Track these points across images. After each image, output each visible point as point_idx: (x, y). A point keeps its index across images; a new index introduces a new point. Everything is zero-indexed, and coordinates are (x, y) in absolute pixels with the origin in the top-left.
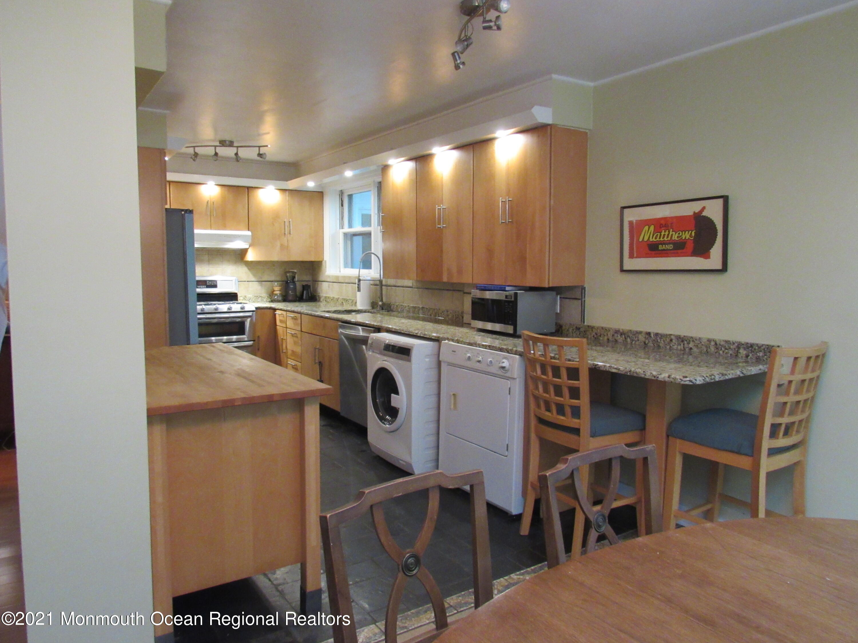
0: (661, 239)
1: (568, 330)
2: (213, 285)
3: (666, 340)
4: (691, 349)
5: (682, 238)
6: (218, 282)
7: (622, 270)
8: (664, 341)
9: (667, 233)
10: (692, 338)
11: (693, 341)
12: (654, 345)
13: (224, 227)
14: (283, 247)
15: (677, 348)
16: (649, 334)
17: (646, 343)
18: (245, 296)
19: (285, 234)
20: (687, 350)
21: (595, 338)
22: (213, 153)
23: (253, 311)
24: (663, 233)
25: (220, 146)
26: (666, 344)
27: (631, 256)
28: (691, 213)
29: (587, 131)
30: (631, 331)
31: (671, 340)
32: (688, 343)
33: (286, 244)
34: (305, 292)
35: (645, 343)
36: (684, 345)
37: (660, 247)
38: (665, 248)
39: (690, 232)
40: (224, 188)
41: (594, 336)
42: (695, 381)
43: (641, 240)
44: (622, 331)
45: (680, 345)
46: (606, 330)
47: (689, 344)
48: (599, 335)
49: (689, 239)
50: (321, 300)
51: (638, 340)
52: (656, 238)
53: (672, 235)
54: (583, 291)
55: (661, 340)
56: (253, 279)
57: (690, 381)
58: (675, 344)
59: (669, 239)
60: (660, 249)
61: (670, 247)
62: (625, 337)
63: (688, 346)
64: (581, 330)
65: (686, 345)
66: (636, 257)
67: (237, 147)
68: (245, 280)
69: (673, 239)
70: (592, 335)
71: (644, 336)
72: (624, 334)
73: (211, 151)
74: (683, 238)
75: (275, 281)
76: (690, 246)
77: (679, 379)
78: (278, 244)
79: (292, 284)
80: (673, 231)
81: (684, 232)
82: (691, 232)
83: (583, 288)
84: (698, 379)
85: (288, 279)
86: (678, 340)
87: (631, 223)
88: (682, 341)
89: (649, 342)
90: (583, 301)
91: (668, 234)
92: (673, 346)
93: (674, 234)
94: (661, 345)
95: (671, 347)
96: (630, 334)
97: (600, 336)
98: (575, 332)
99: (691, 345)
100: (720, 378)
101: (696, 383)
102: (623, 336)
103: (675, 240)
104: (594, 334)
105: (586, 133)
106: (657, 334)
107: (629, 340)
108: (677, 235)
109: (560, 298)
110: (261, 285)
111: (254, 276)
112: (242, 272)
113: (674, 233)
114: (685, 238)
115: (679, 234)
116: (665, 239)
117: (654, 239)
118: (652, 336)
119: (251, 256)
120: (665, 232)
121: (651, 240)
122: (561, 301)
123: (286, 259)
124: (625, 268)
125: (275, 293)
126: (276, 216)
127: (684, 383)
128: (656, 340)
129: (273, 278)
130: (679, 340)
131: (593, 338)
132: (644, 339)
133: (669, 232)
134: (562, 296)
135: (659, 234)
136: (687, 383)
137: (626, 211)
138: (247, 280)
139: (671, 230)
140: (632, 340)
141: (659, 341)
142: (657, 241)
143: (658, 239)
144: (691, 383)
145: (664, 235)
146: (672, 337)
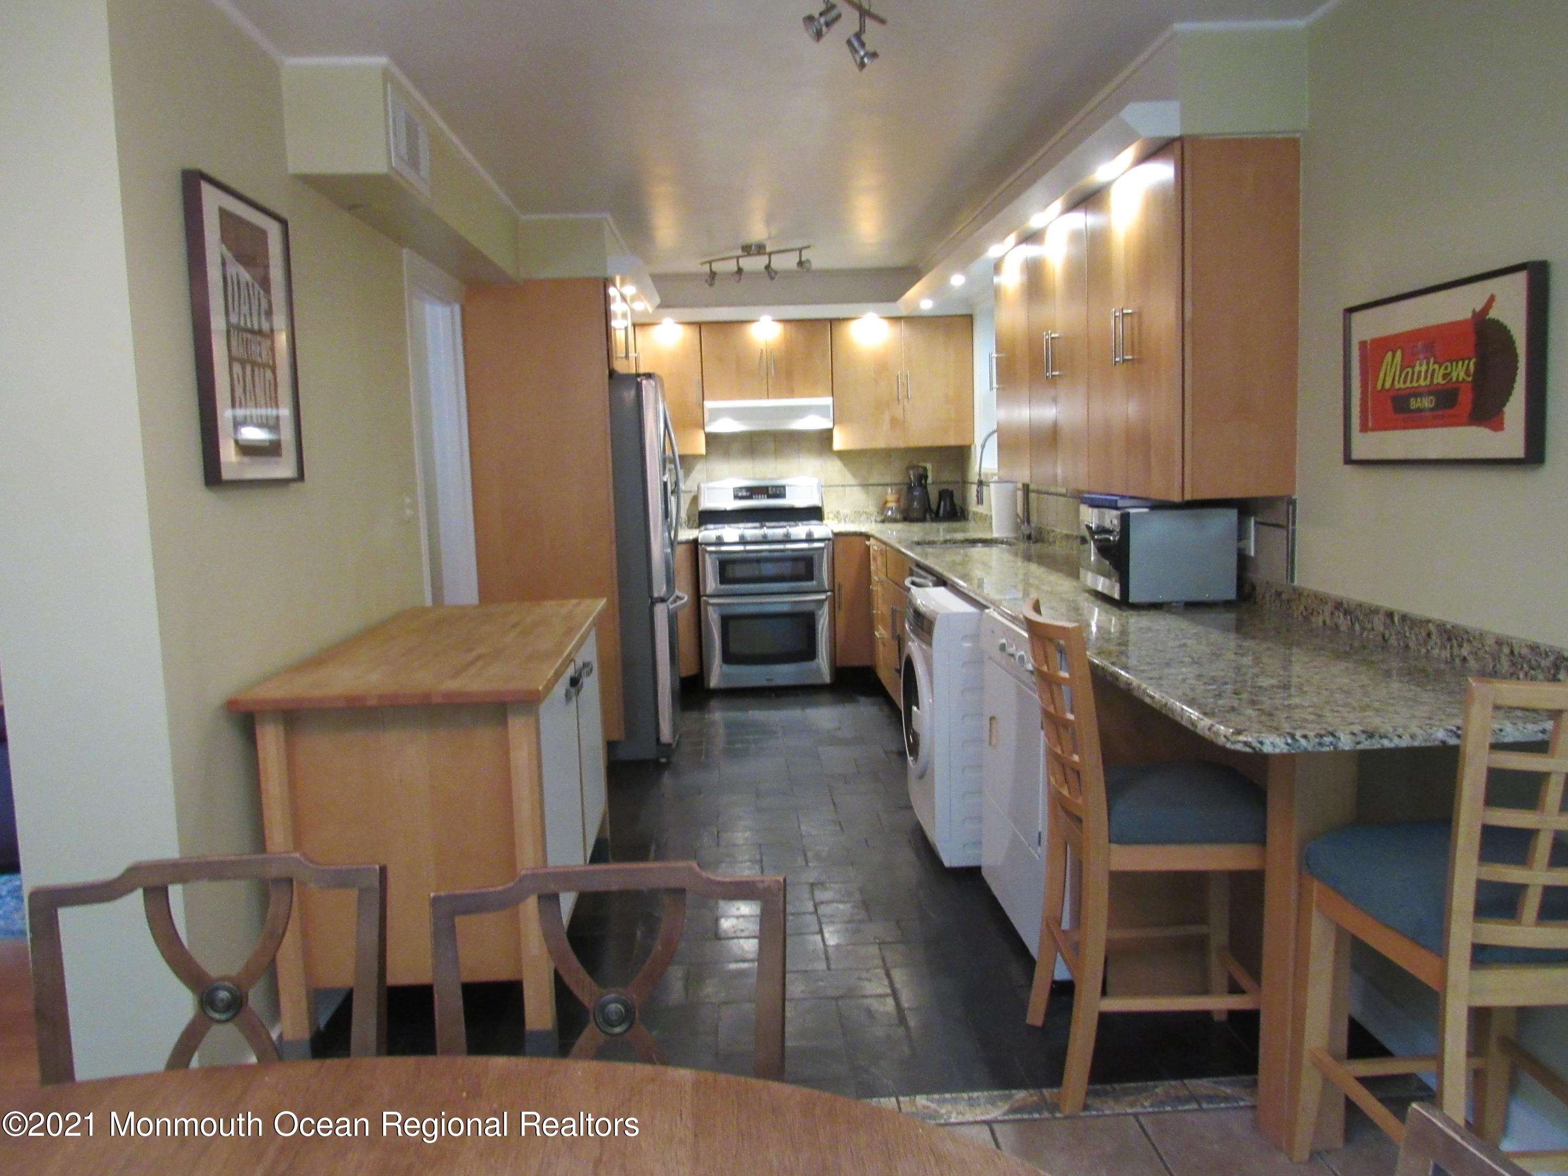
0: (1415, 384)
1: (1264, 597)
2: (778, 492)
3: (1420, 633)
4: (1464, 659)
5: (1451, 379)
6: (787, 488)
7: (1348, 460)
8: (1416, 635)
9: (1424, 368)
10: (1467, 632)
11: (1469, 641)
12: (1400, 645)
13: (791, 393)
14: (894, 422)
15: (1439, 655)
16: (1390, 615)
17: (1387, 637)
18: (838, 513)
19: (898, 400)
20: (1457, 661)
21: (1304, 617)
22: (736, 269)
23: (829, 539)
24: (1417, 369)
25: (745, 256)
26: (1420, 644)
27: (1364, 428)
28: (1468, 315)
29: (1298, 135)
30: (1360, 605)
31: (1429, 635)
32: (1460, 646)
33: (901, 417)
34: (942, 503)
35: (1384, 637)
36: (1451, 648)
37: (1412, 404)
38: (1420, 405)
39: (1466, 362)
40: (789, 326)
41: (1302, 613)
42: (1259, 745)
43: (1379, 387)
44: (1346, 606)
45: (1445, 648)
46: (1321, 600)
47: (1462, 646)
48: (1310, 611)
49: (1463, 380)
50: (970, 518)
51: (1373, 629)
52: (1405, 382)
53: (1434, 370)
54: (1291, 507)
55: (1410, 633)
56: (850, 479)
57: (1246, 744)
58: (1436, 643)
59: (1428, 382)
60: (1412, 408)
61: (1427, 403)
62: (1351, 619)
63: (1458, 653)
64: (1284, 596)
65: (1456, 649)
66: (1373, 430)
67: (770, 254)
68: (837, 483)
69: (1435, 382)
70: (1300, 612)
71: (1383, 619)
72: (1351, 613)
73: (732, 266)
74: (1454, 379)
75: (887, 485)
76: (1466, 399)
77: (1222, 737)
78: (887, 418)
79: (919, 489)
80: (1435, 363)
81: (1454, 364)
82: (1469, 363)
83: (1292, 502)
84: (1267, 742)
85: (911, 481)
86: (1441, 635)
87: (1363, 344)
88: (1449, 639)
89: (1391, 635)
90: (1290, 531)
91: (1427, 371)
92: (1432, 648)
93: (1437, 371)
94: (1411, 644)
95: (1428, 651)
96: (1359, 613)
97: (1312, 614)
98: (1274, 601)
99: (1465, 651)
100: (1358, 743)
101: (1261, 750)
102: (1349, 618)
103: (1438, 384)
104: (1302, 608)
105: (1295, 142)
106: (1404, 617)
107: (1357, 627)
108: (1442, 371)
109: (1256, 523)
110: (867, 493)
111: (854, 475)
112: (834, 470)
113: (1436, 366)
114: (1457, 379)
115: (1446, 368)
116: (1422, 383)
117: (1402, 386)
118: (1396, 619)
119: (839, 442)
120: (1421, 365)
121: (1397, 386)
122: (1256, 530)
123: (902, 444)
124: (1355, 456)
125: (889, 505)
126: (882, 367)
127: (1233, 747)
128: (1402, 631)
129: (887, 479)
130: (1444, 634)
131: (1300, 616)
132: (1381, 628)
133: (1428, 364)
134: (1259, 519)
135: (1410, 370)
136: (1239, 747)
137: (1357, 317)
138: (841, 484)
139: (1432, 360)
140: (1363, 629)
141: (1407, 634)
142: (1408, 388)
143: (1408, 384)
144: (1248, 750)
145: (1420, 372)
146: (1432, 627)
